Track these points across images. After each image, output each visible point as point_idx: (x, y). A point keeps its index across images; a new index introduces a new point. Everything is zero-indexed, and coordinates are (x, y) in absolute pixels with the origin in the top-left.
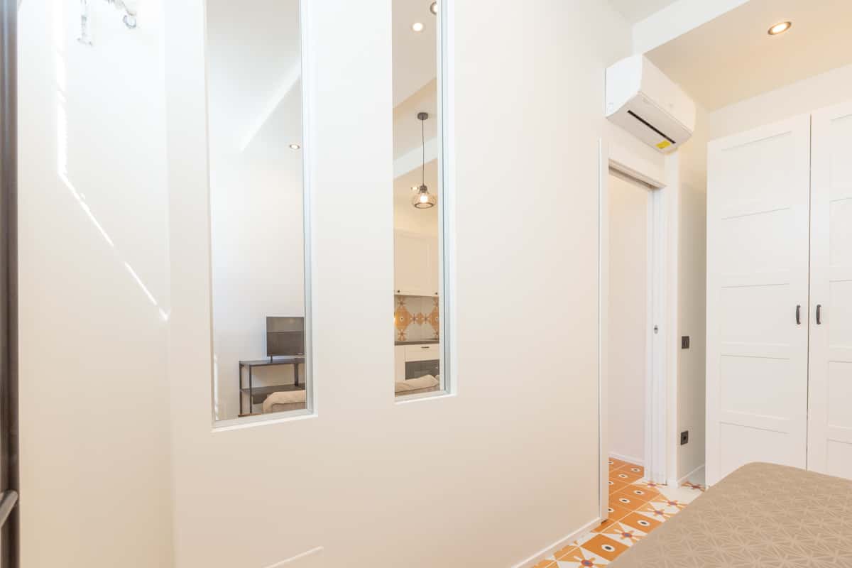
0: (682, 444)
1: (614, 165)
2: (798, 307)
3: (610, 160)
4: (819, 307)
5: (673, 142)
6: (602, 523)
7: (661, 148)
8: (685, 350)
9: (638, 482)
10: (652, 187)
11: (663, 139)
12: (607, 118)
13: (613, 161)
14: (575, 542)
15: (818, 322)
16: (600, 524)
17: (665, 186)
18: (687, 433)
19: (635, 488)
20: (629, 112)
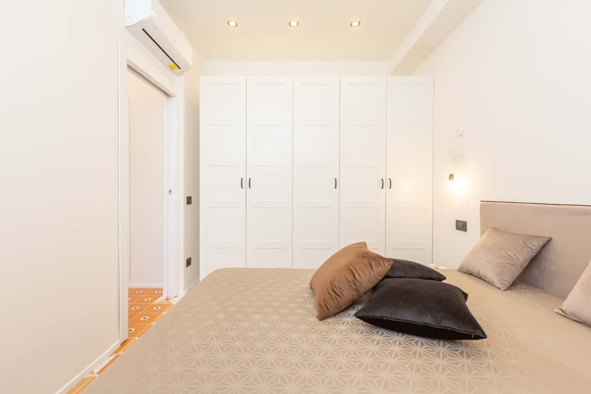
0: (187, 266)
1: (131, 65)
2: (242, 179)
3: (128, 60)
4: (250, 179)
5: (180, 68)
6: (121, 344)
7: (172, 69)
8: (189, 205)
9: (159, 300)
10: (167, 94)
11: (173, 64)
12: (126, 27)
13: (130, 61)
14: (92, 372)
15: (250, 188)
16: (120, 345)
17: (175, 96)
18: (190, 258)
19: (155, 305)
20: (143, 30)
